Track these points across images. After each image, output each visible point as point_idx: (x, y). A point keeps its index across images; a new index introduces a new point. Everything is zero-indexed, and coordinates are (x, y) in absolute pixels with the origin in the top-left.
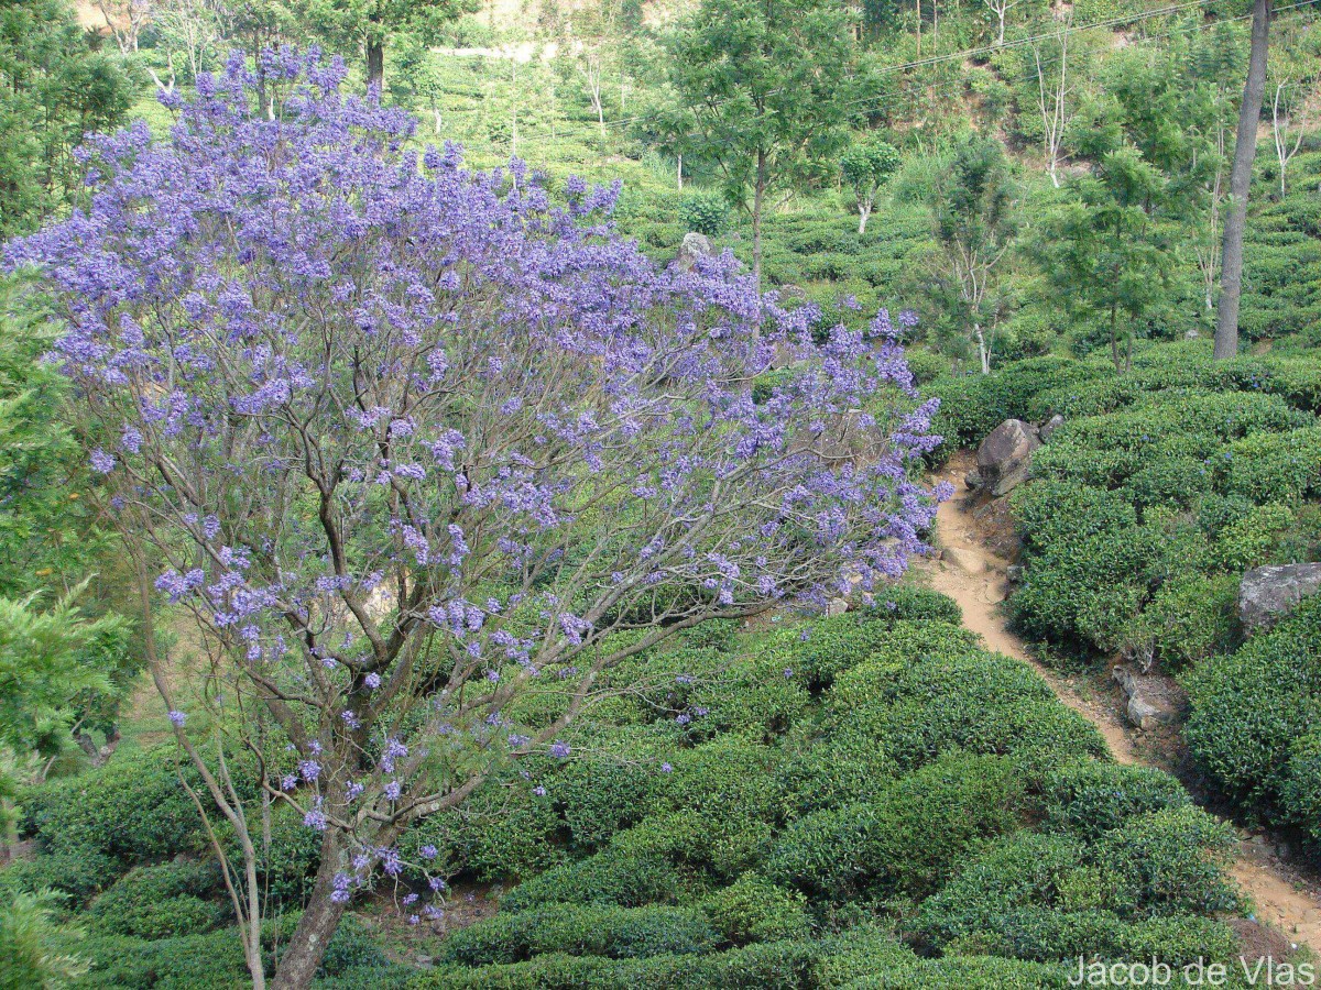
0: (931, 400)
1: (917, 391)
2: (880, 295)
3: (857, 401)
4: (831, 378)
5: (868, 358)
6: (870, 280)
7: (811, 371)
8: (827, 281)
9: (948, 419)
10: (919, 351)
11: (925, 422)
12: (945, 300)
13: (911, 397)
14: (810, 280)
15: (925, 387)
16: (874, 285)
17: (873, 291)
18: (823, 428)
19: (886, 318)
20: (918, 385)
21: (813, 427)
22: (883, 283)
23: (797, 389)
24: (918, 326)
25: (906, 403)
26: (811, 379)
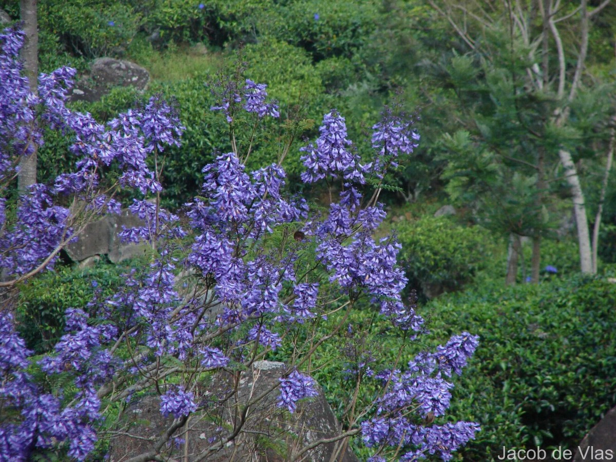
0: (457, 339)
1: (421, 315)
2: (332, 83)
3: (274, 339)
4: (211, 281)
5: (299, 235)
6: (307, 45)
7: (161, 267)
8: (202, 47)
9: (498, 384)
10: (425, 219)
11: (442, 393)
12: (485, 95)
13: (405, 332)
14: (160, 45)
15: (443, 305)
16: (317, 58)
17: (314, 72)
18: (192, 405)
19: (341, 136)
20: (424, 301)
21: (168, 404)
22: (338, 52)
23: (128, 310)
24: (420, 157)
25: (392, 345)
26: (161, 285)
